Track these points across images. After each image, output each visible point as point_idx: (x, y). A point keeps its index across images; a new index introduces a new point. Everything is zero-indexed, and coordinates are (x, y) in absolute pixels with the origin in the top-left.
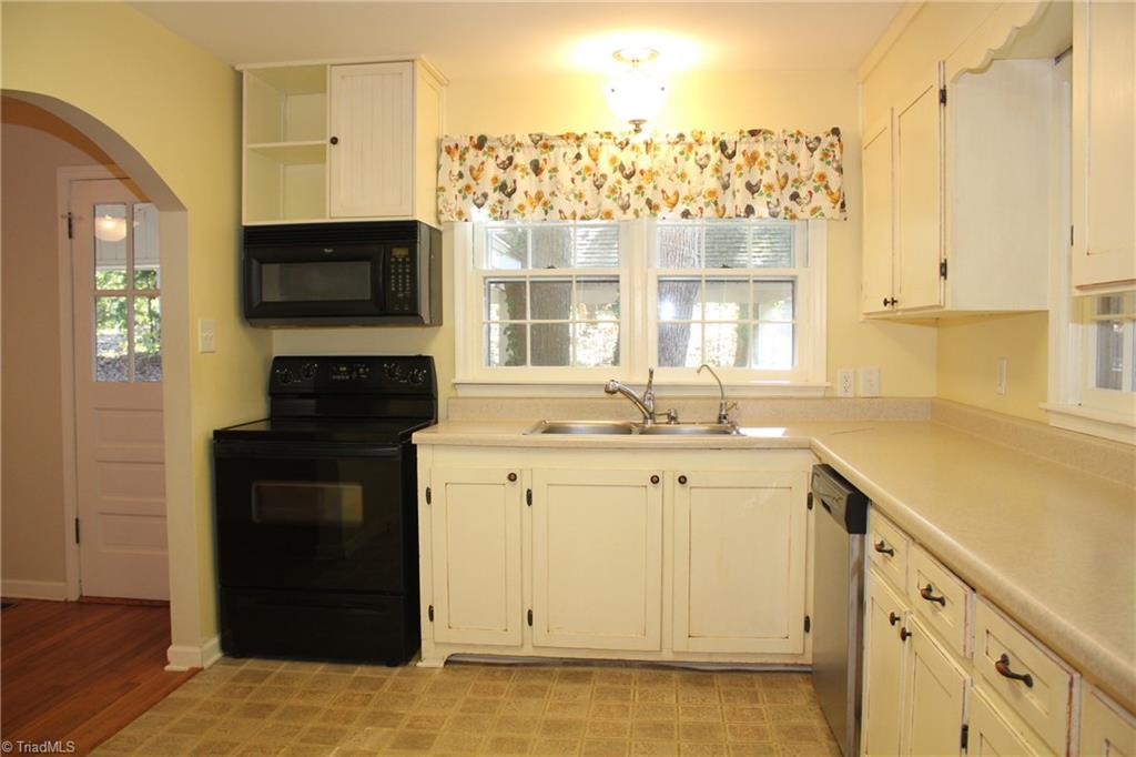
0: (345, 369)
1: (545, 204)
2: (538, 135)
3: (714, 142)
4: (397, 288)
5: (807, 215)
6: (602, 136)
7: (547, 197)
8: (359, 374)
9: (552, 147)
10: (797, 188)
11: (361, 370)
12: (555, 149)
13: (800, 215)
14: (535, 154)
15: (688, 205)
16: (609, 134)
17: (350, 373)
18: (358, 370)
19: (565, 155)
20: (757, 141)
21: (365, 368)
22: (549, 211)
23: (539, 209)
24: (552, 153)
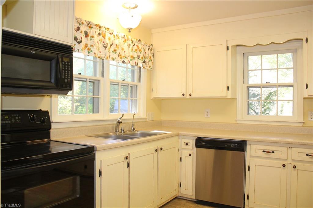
0: (7, 117)
1: (89, 49)
2: (88, 22)
3: (131, 41)
4: (65, 76)
5: (148, 68)
6: (106, 29)
7: (89, 47)
8: (16, 120)
9: (92, 28)
10: (145, 59)
11: (17, 118)
12: (93, 29)
13: (146, 67)
14: (87, 29)
15: (124, 59)
16: (108, 29)
17: (10, 120)
18: (14, 117)
19: (96, 32)
20: (139, 43)
21: (18, 117)
22: (90, 52)
23: (86, 51)
24: (91, 30)
